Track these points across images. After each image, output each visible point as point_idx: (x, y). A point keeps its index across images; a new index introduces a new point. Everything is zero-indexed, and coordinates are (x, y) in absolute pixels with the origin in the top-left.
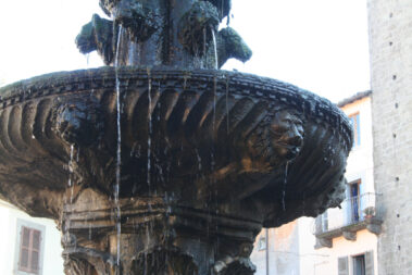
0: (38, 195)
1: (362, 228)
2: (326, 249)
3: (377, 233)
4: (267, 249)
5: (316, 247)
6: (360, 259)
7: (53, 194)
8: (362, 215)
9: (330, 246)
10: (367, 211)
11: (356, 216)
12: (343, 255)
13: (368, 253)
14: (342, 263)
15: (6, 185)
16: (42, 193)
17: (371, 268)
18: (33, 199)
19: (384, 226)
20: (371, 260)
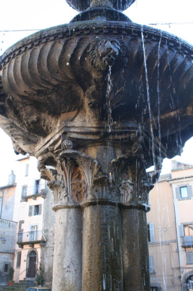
0: (40, 116)
1: (39, 196)
2: (25, 202)
3: (44, 198)
4: (2, 201)
5: (21, 201)
6: (37, 207)
7: (50, 117)
8: (40, 191)
9: (27, 201)
10: (42, 190)
11: (37, 192)
12: (31, 205)
13: (40, 205)
14: (31, 208)
15: (21, 106)
16: (43, 115)
17: (41, 210)
18: (37, 118)
19: (47, 196)
20: (41, 207)
